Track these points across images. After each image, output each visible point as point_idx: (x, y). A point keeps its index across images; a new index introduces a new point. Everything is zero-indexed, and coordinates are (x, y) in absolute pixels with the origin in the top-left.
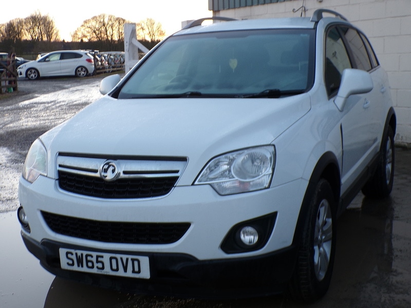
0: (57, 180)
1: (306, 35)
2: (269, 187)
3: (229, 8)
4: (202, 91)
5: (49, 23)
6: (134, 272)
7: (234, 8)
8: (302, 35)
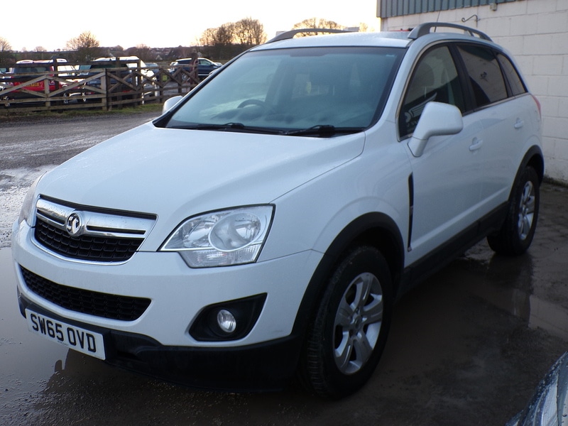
0: (33, 227)
1: (393, 56)
2: (255, 262)
3: (397, 16)
4: (246, 123)
5: (258, 27)
6: (90, 349)
7: (403, 15)
8: (387, 56)
